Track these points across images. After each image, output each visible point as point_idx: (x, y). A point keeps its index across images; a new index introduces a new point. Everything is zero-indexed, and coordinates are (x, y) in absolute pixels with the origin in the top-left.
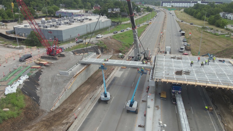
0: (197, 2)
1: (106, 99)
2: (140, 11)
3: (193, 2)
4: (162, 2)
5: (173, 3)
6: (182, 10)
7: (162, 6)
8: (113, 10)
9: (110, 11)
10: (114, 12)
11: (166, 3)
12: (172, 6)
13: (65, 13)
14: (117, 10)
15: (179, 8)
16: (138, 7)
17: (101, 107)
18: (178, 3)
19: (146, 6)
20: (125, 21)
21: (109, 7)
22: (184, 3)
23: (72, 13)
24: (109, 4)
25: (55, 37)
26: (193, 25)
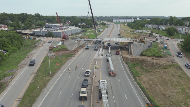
0: (136, 19)
1: (88, 48)
2: (98, 25)
3: (133, 19)
4: (113, 19)
5: (120, 20)
6: (126, 24)
7: (113, 21)
8: (81, 24)
9: (79, 24)
10: (82, 25)
11: (116, 20)
12: (119, 22)
13: (51, 25)
14: (84, 23)
15: (124, 23)
16: (96, 22)
17: (86, 50)
18: (124, 20)
19: (102, 22)
20: (89, 30)
21: (78, 22)
22: (127, 20)
23: (56, 25)
24: (79, 20)
25: (57, 35)
26: (126, 31)
